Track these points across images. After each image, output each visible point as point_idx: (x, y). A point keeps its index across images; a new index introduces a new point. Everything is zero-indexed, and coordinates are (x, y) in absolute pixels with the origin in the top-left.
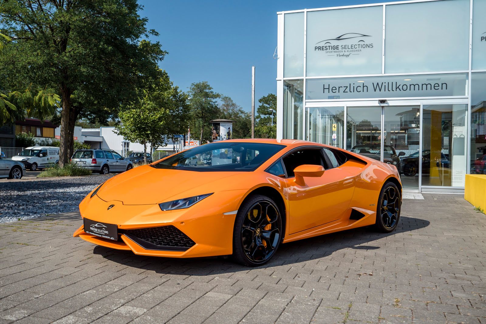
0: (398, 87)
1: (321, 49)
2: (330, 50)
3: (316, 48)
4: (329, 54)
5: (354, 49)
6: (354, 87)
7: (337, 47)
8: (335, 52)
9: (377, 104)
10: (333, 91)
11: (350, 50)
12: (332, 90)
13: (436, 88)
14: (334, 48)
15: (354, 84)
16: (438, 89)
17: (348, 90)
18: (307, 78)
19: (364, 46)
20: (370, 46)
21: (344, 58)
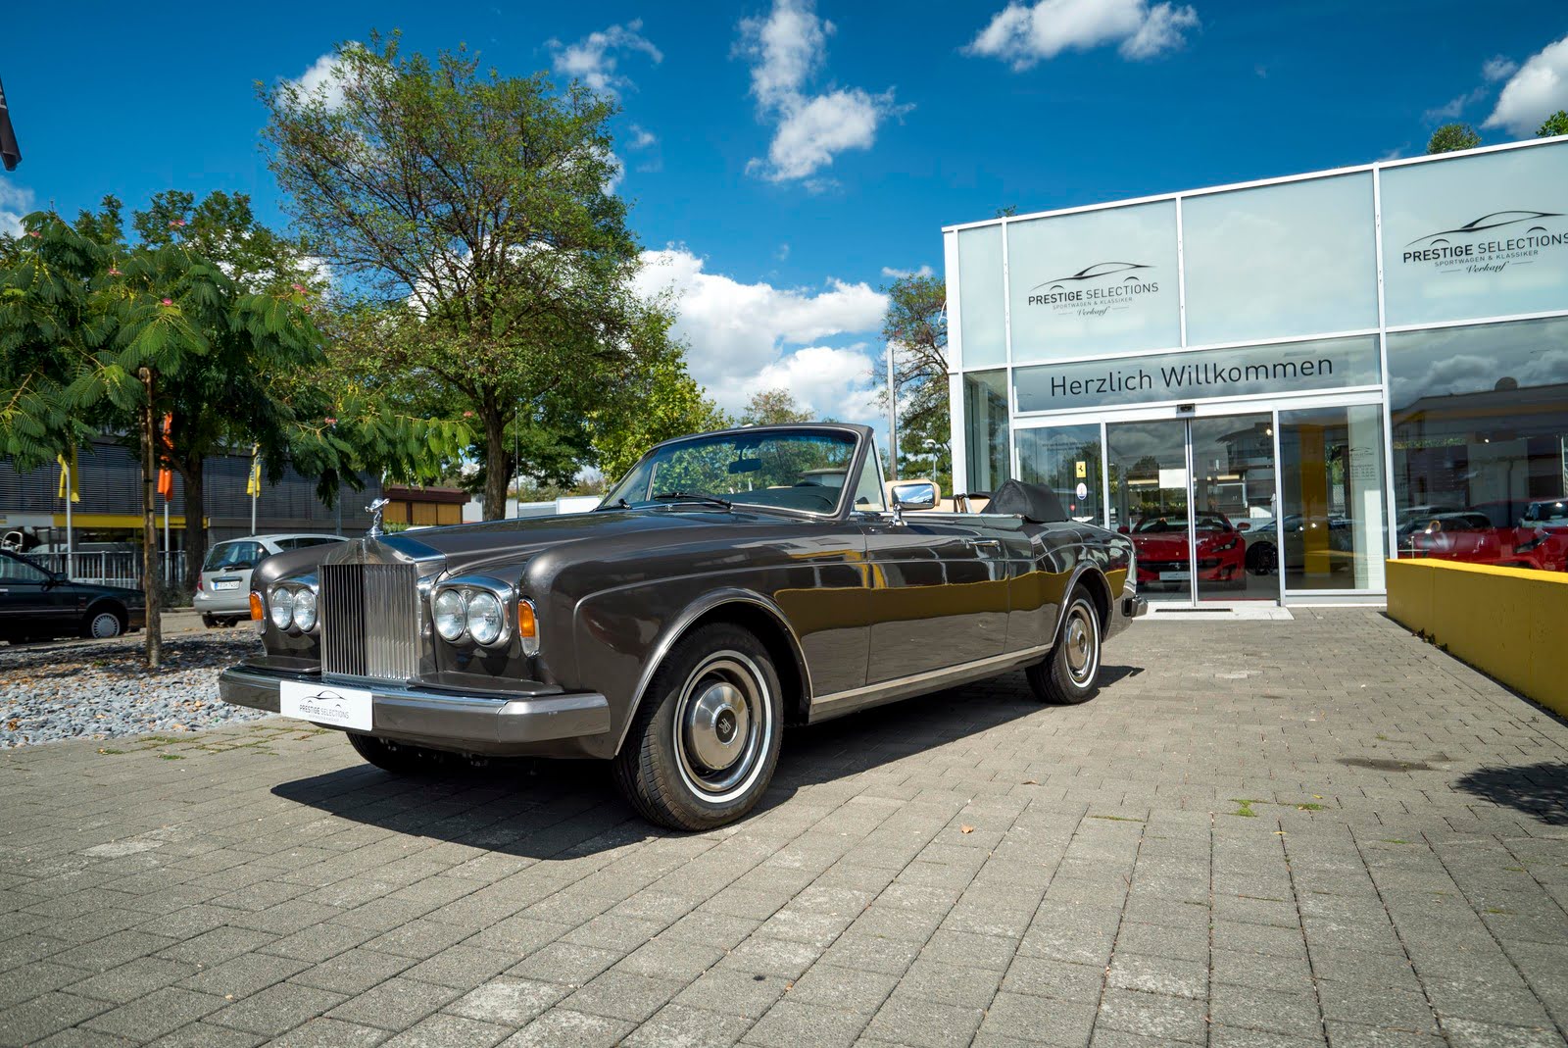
0: (1220, 374)
1: (1043, 301)
3: (1032, 299)
4: (1059, 310)
6: (1120, 378)
7: (1078, 296)
9: (1172, 414)
10: (1074, 390)
11: (1106, 299)
12: (1071, 388)
13: (1306, 371)
15: (1119, 372)
16: (1312, 374)
17: (1106, 386)
18: (1015, 364)
19: (1138, 288)
20: (1152, 288)
21: (1095, 318)
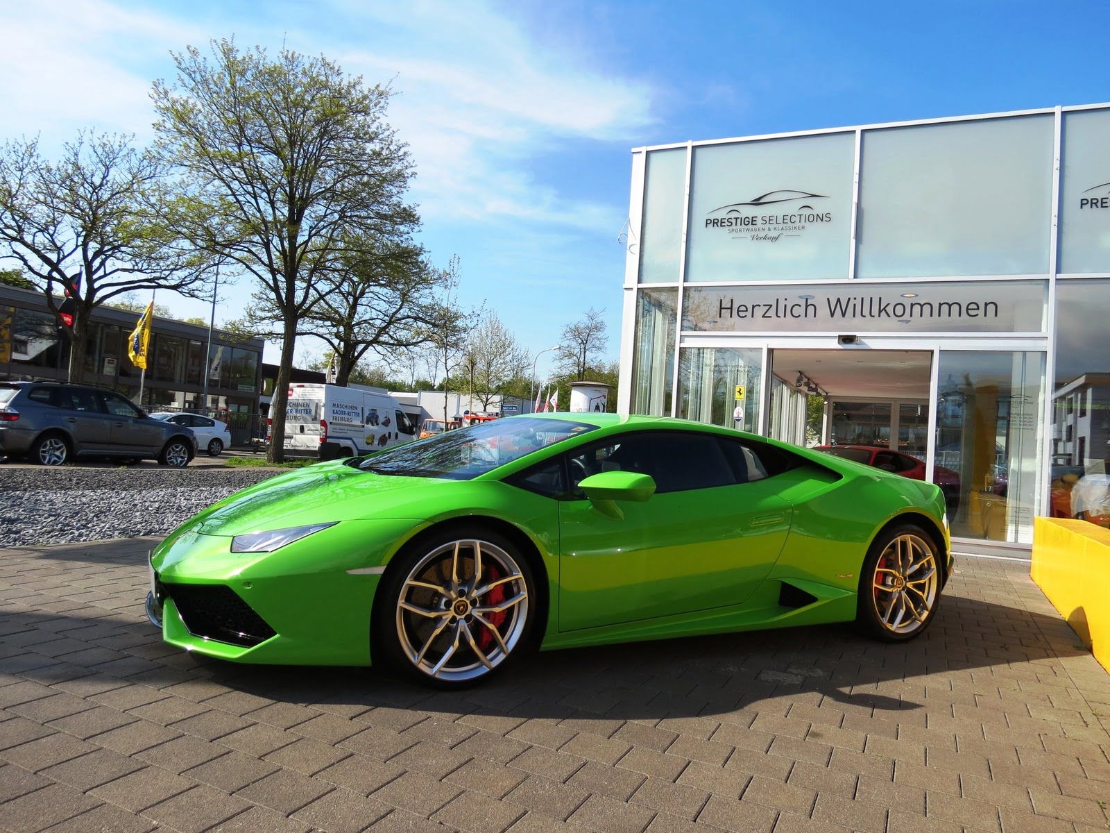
0: (884, 309)
1: (719, 224)
2: (739, 226)
3: (709, 222)
4: (734, 234)
5: (790, 224)
6: (785, 306)
7: (753, 221)
8: (748, 230)
9: (834, 344)
10: (740, 313)
11: (780, 226)
12: (738, 311)
13: (971, 312)
14: (747, 223)
15: (786, 299)
16: (977, 315)
17: (772, 312)
18: (687, 284)
19: (811, 219)
20: (825, 219)
21: (767, 243)
